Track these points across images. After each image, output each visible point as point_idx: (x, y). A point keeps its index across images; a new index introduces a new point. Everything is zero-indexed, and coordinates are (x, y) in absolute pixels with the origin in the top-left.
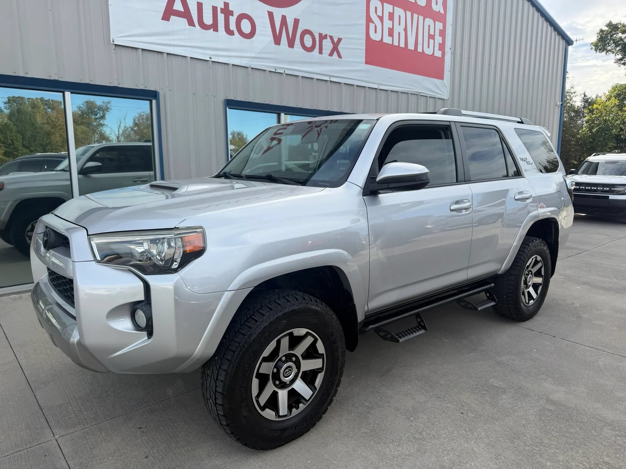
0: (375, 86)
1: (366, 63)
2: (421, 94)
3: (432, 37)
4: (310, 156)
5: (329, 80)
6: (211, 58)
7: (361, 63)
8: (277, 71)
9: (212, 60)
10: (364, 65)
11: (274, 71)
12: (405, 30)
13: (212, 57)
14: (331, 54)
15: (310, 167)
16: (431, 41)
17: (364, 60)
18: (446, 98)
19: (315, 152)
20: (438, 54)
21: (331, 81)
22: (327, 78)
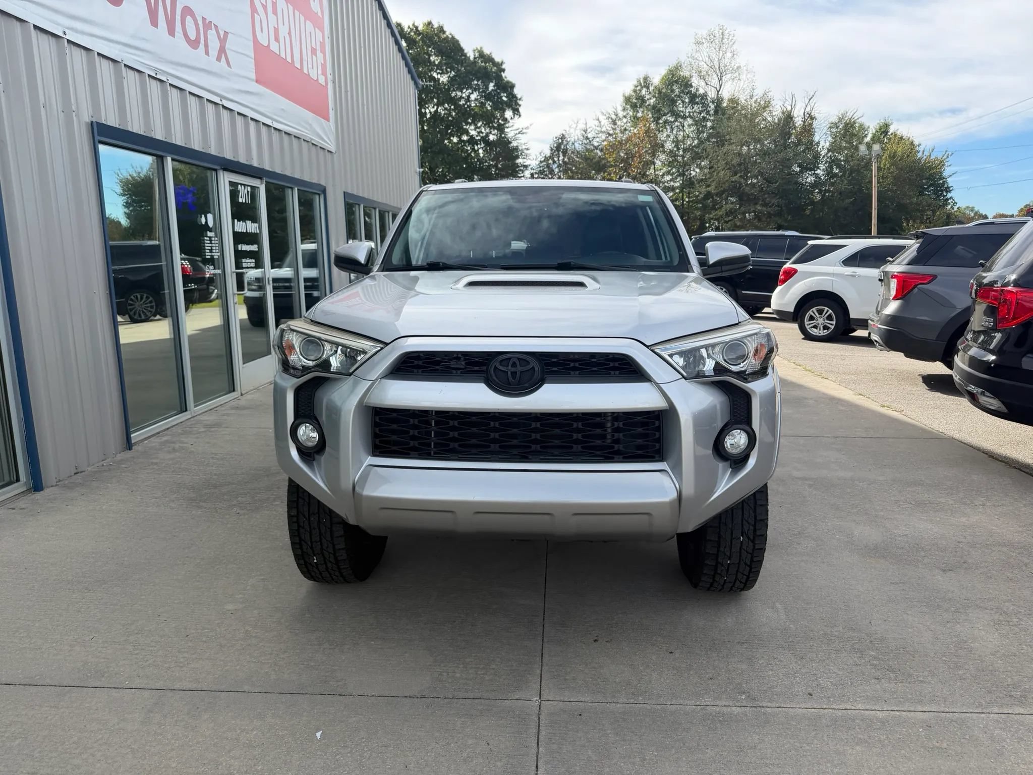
0: (269, 122)
1: (257, 81)
2: (312, 142)
3: (314, 51)
4: (206, 238)
5: (220, 103)
6: (64, 33)
7: (253, 80)
8: (159, 76)
9: (67, 37)
10: (254, 83)
11: (155, 76)
12: (290, 34)
13: (67, 31)
14: (219, 59)
15: (207, 257)
16: (314, 57)
17: (253, 76)
18: (334, 152)
19: (211, 230)
20: (322, 80)
21: (224, 107)
22: (216, 99)
